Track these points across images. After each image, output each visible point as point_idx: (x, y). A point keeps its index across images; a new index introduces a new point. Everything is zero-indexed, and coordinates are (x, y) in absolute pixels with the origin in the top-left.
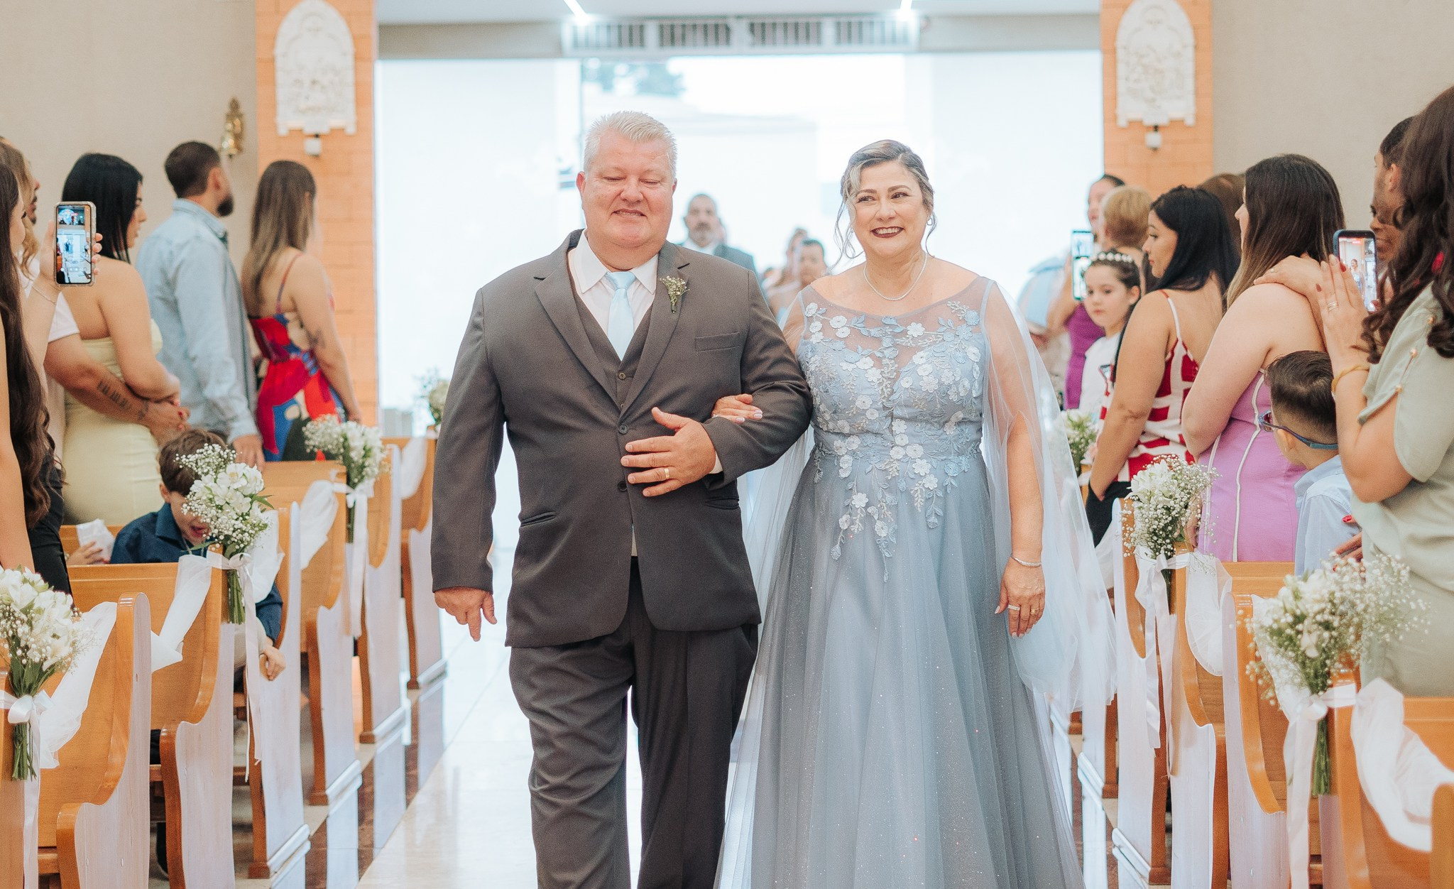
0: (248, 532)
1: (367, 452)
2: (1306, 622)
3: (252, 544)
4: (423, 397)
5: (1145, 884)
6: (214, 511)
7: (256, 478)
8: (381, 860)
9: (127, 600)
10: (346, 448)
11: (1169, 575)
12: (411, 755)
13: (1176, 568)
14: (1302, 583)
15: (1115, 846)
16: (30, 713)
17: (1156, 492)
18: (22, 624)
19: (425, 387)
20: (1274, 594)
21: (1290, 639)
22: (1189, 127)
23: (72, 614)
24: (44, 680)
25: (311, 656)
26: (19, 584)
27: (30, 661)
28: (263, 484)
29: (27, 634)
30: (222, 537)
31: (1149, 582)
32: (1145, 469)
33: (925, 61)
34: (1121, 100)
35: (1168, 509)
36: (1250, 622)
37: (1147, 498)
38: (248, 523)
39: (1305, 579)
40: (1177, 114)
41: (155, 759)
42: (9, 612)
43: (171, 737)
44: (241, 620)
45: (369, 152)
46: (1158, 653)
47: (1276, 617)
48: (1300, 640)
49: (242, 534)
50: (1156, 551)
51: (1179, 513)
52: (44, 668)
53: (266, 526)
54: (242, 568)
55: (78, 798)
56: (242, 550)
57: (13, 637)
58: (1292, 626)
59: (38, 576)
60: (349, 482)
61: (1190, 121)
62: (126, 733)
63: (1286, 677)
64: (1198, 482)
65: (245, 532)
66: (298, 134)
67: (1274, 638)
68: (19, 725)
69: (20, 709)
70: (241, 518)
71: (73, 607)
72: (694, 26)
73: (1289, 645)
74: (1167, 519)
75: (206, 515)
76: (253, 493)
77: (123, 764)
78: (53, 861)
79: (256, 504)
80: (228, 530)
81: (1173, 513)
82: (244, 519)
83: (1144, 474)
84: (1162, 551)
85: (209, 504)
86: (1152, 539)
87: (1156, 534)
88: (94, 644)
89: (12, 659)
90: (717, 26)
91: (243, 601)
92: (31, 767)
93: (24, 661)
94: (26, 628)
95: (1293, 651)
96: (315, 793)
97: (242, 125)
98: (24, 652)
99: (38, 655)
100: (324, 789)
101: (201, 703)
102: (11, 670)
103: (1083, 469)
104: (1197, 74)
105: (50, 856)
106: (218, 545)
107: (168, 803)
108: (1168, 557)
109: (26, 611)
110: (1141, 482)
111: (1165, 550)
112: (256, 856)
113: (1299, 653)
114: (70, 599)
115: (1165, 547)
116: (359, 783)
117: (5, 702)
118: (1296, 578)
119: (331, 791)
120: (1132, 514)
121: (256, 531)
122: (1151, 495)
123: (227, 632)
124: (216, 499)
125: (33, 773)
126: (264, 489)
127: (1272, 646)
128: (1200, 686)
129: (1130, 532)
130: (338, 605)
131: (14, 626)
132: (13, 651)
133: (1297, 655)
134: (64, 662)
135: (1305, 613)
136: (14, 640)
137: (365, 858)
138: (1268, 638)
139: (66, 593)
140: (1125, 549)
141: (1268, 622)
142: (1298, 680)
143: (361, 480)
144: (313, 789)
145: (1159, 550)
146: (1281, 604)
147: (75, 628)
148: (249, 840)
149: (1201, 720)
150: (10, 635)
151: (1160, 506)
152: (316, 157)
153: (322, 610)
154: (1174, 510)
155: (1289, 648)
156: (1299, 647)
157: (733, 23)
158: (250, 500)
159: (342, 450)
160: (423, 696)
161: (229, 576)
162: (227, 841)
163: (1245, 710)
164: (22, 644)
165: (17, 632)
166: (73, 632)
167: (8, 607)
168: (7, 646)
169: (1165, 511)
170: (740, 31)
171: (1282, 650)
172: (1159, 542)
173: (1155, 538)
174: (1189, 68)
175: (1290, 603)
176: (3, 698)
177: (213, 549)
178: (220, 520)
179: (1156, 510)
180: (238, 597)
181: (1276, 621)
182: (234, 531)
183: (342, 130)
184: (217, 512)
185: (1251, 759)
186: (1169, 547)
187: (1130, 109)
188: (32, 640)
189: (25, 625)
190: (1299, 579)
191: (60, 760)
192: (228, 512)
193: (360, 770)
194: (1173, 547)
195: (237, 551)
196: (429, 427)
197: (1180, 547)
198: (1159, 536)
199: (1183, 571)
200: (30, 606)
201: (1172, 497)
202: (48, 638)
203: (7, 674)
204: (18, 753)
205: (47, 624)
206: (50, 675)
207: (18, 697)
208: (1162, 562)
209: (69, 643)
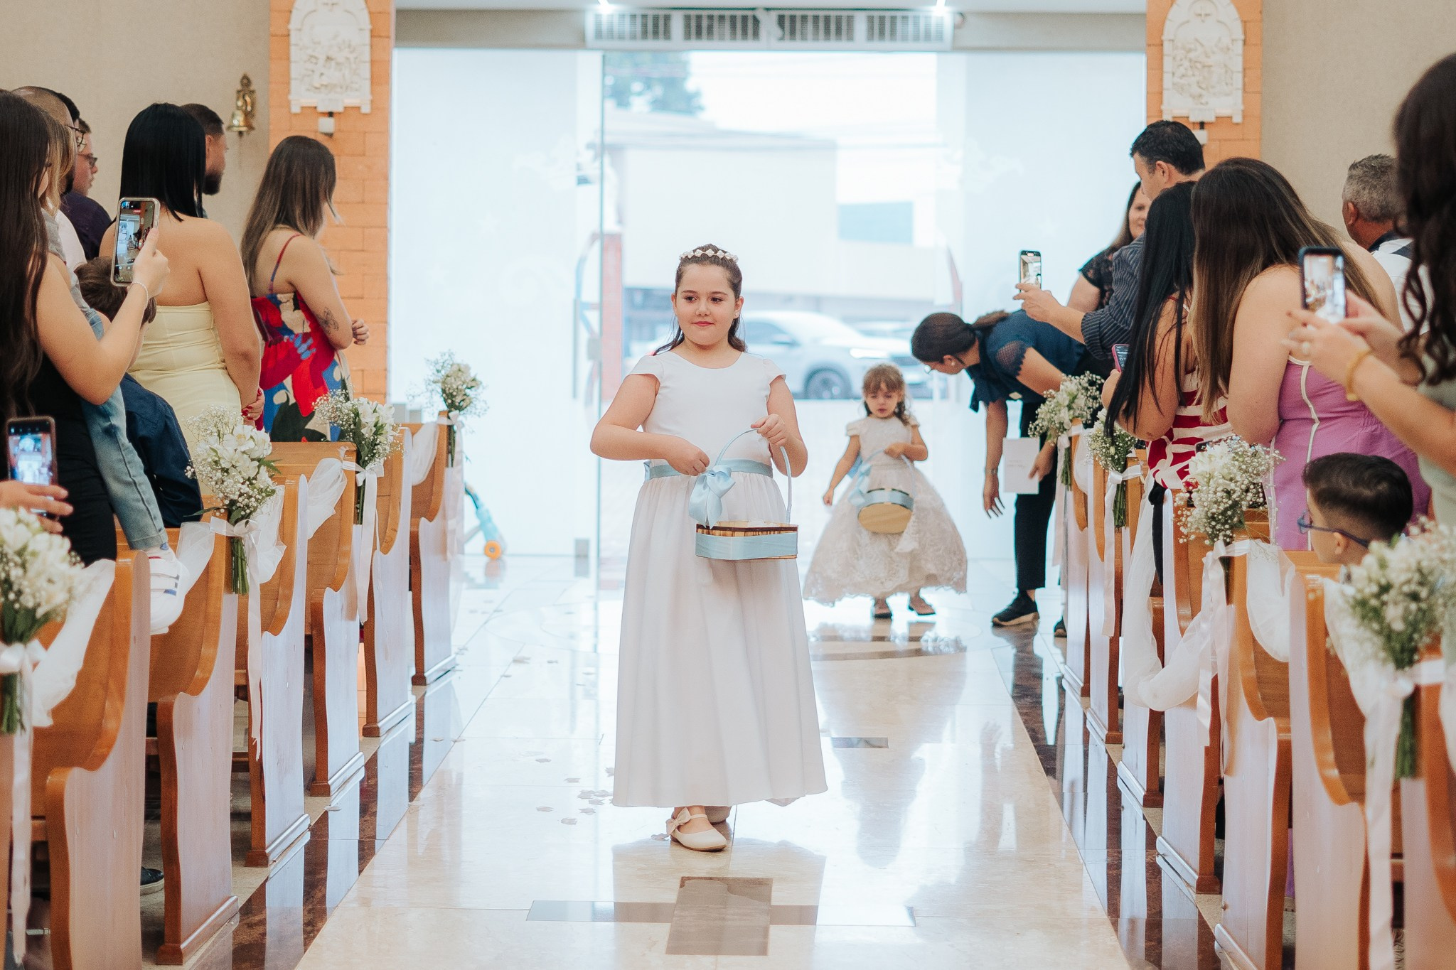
0: (255, 497)
1: (379, 429)
2: (1392, 592)
3: (258, 510)
4: (435, 382)
5: (1192, 894)
6: (219, 474)
7: (264, 441)
8: (385, 852)
9: (125, 560)
10: (357, 424)
11: (1227, 562)
12: (416, 752)
13: (1236, 554)
15: (1159, 854)
16: (22, 663)
17: (1216, 474)
18: (15, 567)
19: (438, 371)
21: (1375, 610)
22: (1237, 124)
24: (38, 628)
25: (315, 638)
26: (12, 525)
27: (23, 607)
28: (271, 448)
29: (20, 578)
30: (227, 502)
32: (1203, 451)
33: (959, 61)
34: (1166, 94)
35: (1229, 493)
37: (1206, 480)
38: (255, 488)
40: (1224, 112)
41: (151, 731)
42: (2, 553)
43: (169, 708)
44: (245, 590)
45: (384, 133)
48: (1385, 612)
49: (248, 499)
50: (1214, 536)
51: (1239, 497)
52: (38, 616)
53: (273, 492)
54: (247, 535)
55: (70, 763)
56: (248, 516)
57: (6, 580)
58: (1377, 596)
59: (33, 518)
60: (358, 462)
61: (1237, 119)
62: (122, 696)
64: (1261, 465)
65: (251, 497)
66: (311, 111)
68: (9, 674)
69: (12, 658)
70: (248, 483)
72: (722, 18)
73: (1373, 616)
74: (1227, 503)
75: (211, 478)
76: (261, 457)
77: (117, 730)
79: (263, 469)
80: (234, 494)
81: (1234, 496)
82: (251, 484)
83: (1203, 456)
84: (1221, 537)
85: (215, 466)
86: (1209, 523)
87: (1213, 518)
90: (745, 18)
91: (247, 570)
92: (20, 721)
93: (17, 606)
94: (20, 571)
95: (1377, 623)
96: (316, 783)
97: (253, 105)
98: (16, 596)
99: (32, 600)
100: (327, 780)
101: (201, 676)
103: (1129, 464)
104: (1244, 69)
105: (38, 822)
106: (222, 511)
107: (164, 777)
108: (1227, 544)
109: (20, 553)
110: (1199, 464)
111: (1225, 536)
112: (254, 843)
113: (1384, 625)
114: (67, 543)
115: (1223, 533)
116: (362, 774)
119: (333, 782)
120: (1190, 498)
121: (263, 497)
122: (1210, 478)
123: (228, 604)
124: (222, 461)
125: (23, 727)
126: (271, 453)
127: (1354, 619)
128: (1260, 681)
129: (1187, 516)
130: (343, 588)
131: (7, 568)
132: (5, 594)
133: (1381, 628)
134: (59, 609)
135: (1391, 582)
136: (7, 583)
137: (366, 850)
139: (63, 537)
141: (1351, 592)
142: (1382, 654)
143: (370, 460)
144: (314, 779)
145: (1217, 536)
146: (1367, 574)
147: (71, 573)
148: (246, 827)
149: (1259, 713)
150: (2, 578)
151: (1220, 489)
152: (330, 135)
153: (329, 591)
154: (1234, 493)
155: (1373, 620)
156: (1384, 618)
157: (761, 15)
158: (256, 463)
159: (352, 426)
160: (431, 691)
161: (234, 544)
162: (225, 828)
163: (1314, 698)
164: (15, 589)
165: (9, 575)
166: (69, 577)
167: (1, 549)
169: (1225, 494)
170: (769, 24)
171: (1365, 622)
172: (1218, 527)
173: (1213, 523)
174: (1238, 64)
175: (1375, 572)
177: (218, 514)
178: (225, 483)
179: (1215, 493)
180: (242, 566)
181: (1359, 591)
182: (241, 495)
183: (359, 108)
184: (223, 475)
185: (1319, 749)
186: (1228, 532)
187: (1176, 105)
188: (26, 584)
189: (19, 568)
191: (54, 718)
192: (234, 476)
193: (362, 762)
194: (1232, 532)
195: (243, 517)
196: (441, 413)
197: (1240, 533)
198: (1218, 521)
199: (1244, 558)
200: (25, 548)
201: (1232, 479)
202: (42, 583)
204: (7, 705)
205: (42, 567)
206: (43, 624)
207: (9, 645)
208: (1221, 549)
209: (66, 589)
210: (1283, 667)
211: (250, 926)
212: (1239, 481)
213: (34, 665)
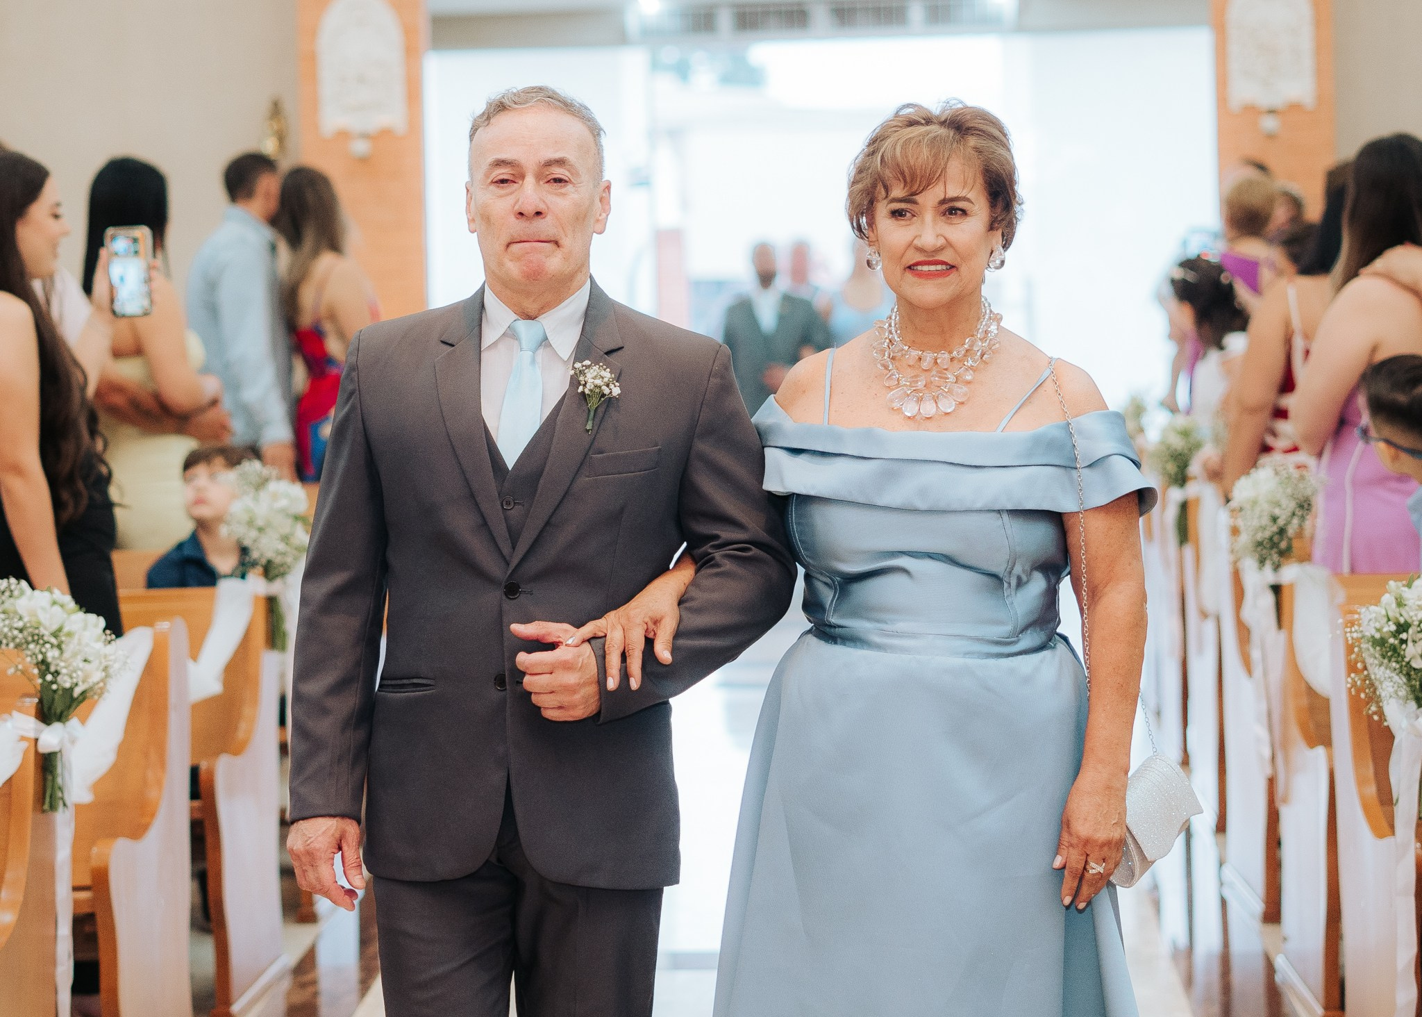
2: (1410, 631)
5: (1256, 924)
6: (253, 534)
7: (298, 495)
9: (164, 625)
11: (1277, 589)
13: (1284, 581)
14: (1406, 589)
16: (61, 742)
17: (1262, 499)
18: (52, 648)
20: (1377, 602)
21: (1394, 649)
22: (1309, 112)
23: (104, 637)
24: (76, 707)
26: (48, 606)
27: (60, 687)
28: (306, 504)
29: (57, 658)
30: (264, 561)
31: (1255, 597)
34: (1233, 80)
35: (1275, 519)
36: (1351, 632)
37: (1250, 505)
38: (292, 545)
39: (1409, 586)
40: (1294, 96)
41: (195, 794)
42: (38, 634)
43: (211, 772)
44: (283, 648)
45: (419, 153)
47: (1378, 625)
48: (1404, 650)
50: (1262, 561)
51: (1285, 522)
52: (75, 695)
55: (114, 835)
57: (43, 661)
58: (1395, 634)
59: (69, 598)
61: (1310, 105)
62: (162, 763)
63: (1391, 690)
64: (1307, 489)
66: (344, 136)
67: (1378, 648)
68: (49, 753)
69: (51, 738)
70: (284, 540)
72: (769, 12)
73: (1392, 656)
74: (1272, 529)
75: (248, 536)
76: (297, 513)
77: (160, 798)
78: (88, 900)
79: (299, 525)
80: (271, 553)
81: (1280, 522)
82: (287, 541)
84: (1269, 562)
85: (250, 525)
87: (1261, 546)
89: (41, 684)
91: (285, 627)
92: (62, 799)
93: (54, 687)
94: (56, 652)
95: (1397, 662)
97: (285, 125)
98: (54, 677)
99: (69, 680)
101: (243, 736)
102: (41, 697)
104: (1316, 54)
105: (85, 895)
106: (259, 569)
107: (209, 841)
108: (1275, 570)
109: (55, 635)
111: (1273, 562)
112: (303, 901)
113: (1404, 664)
114: (102, 622)
115: (1271, 558)
117: (35, 729)
118: (1400, 584)
120: (1236, 525)
122: (1255, 503)
125: (65, 805)
126: (308, 508)
127: (1375, 658)
131: (44, 650)
132: (43, 675)
133: (1401, 667)
134: (96, 687)
135: (1409, 621)
136: (44, 665)
138: (1371, 649)
139: (98, 615)
141: (1370, 631)
142: (1403, 692)
146: (1384, 612)
147: (107, 652)
149: (1310, 742)
150: (40, 660)
151: (1265, 514)
152: (363, 160)
154: (1279, 517)
155: (1393, 659)
156: (1404, 657)
157: (811, 9)
158: (294, 521)
161: (271, 605)
162: (274, 886)
163: (1354, 732)
164: (52, 669)
165: (46, 656)
166: (105, 655)
167: (36, 631)
168: (36, 671)
169: (1269, 520)
171: (1386, 661)
172: (1264, 553)
173: (1259, 549)
174: (1308, 45)
175: (1393, 611)
176: (32, 725)
177: (255, 573)
178: (261, 543)
179: (1260, 517)
180: (280, 623)
181: (1378, 630)
182: (276, 555)
183: (392, 130)
184: (259, 534)
185: (1361, 782)
186: (1276, 558)
187: (1245, 91)
188: (62, 664)
189: (55, 648)
190: (1404, 586)
191: (96, 794)
192: (270, 534)
194: (1280, 558)
195: (280, 575)
197: (1288, 558)
198: (1265, 547)
199: (1291, 586)
200: (60, 630)
201: (1278, 504)
202: (78, 663)
203: (36, 700)
204: (49, 784)
205: (77, 647)
206: (81, 702)
207: (48, 724)
208: (1269, 576)
209: (101, 668)
210: (1327, 700)
211: (303, 986)
212: (1284, 506)
213: (73, 741)
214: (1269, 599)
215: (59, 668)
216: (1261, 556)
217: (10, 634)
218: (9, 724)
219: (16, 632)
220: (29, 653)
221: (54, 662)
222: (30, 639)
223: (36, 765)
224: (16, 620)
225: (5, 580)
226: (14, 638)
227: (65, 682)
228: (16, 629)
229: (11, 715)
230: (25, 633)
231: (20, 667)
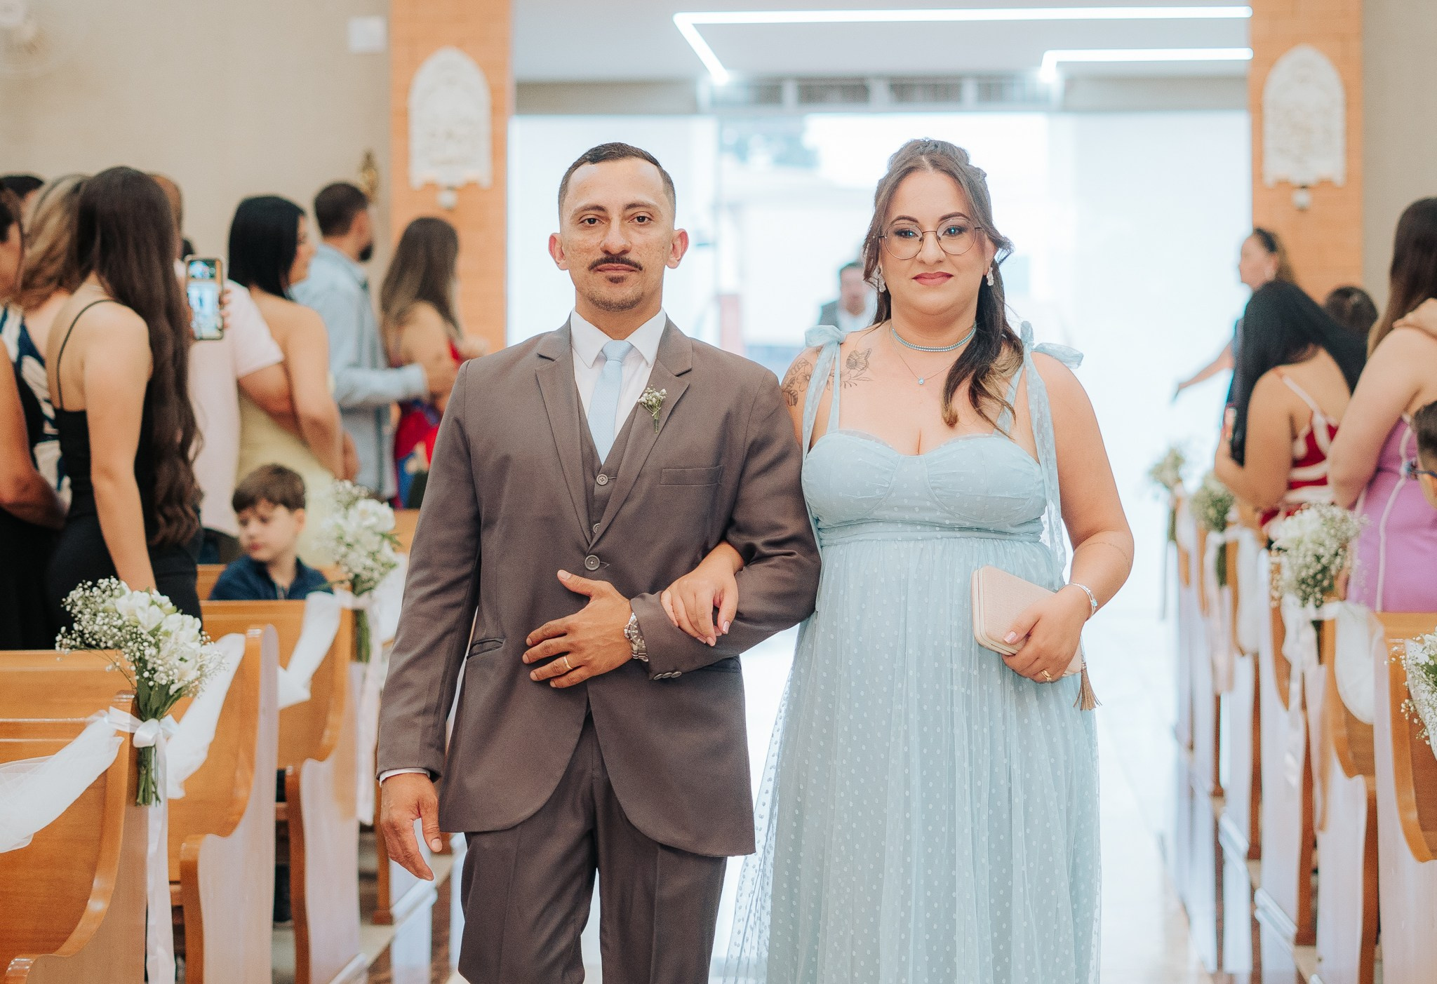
0: (378, 570)
3: (382, 582)
5: (1289, 945)
6: (344, 549)
9: (256, 633)
11: (1318, 625)
13: (1326, 619)
15: (1258, 908)
16: (156, 738)
17: (1306, 539)
18: (149, 646)
22: (1339, 188)
23: (200, 638)
24: (171, 704)
26: (146, 606)
27: (157, 684)
29: (154, 657)
30: (351, 575)
31: (1298, 633)
33: (1068, 121)
34: (1267, 157)
35: (1318, 558)
37: (1295, 545)
38: (378, 561)
40: (1326, 176)
42: (136, 633)
43: (297, 776)
44: (368, 658)
46: (1304, 706)
49: (372, 572)
50: (1305, 599)
51: (1328, 561)
52: (171, 692)
53: (396, 564)
54: (371, 606)
55: (203, 831)
56: (372, 588)
57: (140, 659)
59: (166, 599)
61: (1339, 183)
64: (1349, 530)
66: (431, 187)
68: (144, 748)
69: (146, 733)
70: (371, 556)
71: (200, 630)
74: (1316, 568)
76: (384, 531)
77: (247, 798)
78: (181, 894)
79: (386, 542)
80: (358, 568)
81: (1324, 561)
82: (375, 557)
85: (340, 541)
86: (1301, 588)
87: (1305, 584)
88: (222, 668)
89: (138, 680)
90: (855, 87)
91: (370, 640)
92: (155, 793)
93: (151, 683)
94: (153, 651)
97: (377, 177)
98: (150, 673)
99: (165, 677)
101: (328, 743)
102: (137, 693)
106: (347, 583)
107: (293, 841)
108: (1317, 607)
109: (153, 633)
111: (1316, 600)
112: (380, 905)
114: (198, 623)
115: (1314, 596)
117: (131, 725)
120: (1281, 563)
121: (386, 570)
122: (1300, 542)
124: (346, 536)
125: (157, 798)
126: (395, 527)
128: (1351, 741)
129: (1279, 581)
131: (141, 648)
132: (140, 672)
134: (191, 686)
136: (141, 662)
139: (195, 617)
140: (1273, 598)
141: (1424, 659)
145: (1308, 599)
147: (202, 652)
148: (372, 890)
149: (1350, 771)
150: (137, 657)
151: (1310, 553)
152: (453, 209)
154: (1323, 556)
157: (871, 84)
158: (381, 538)
162: (352, 890)
163: (1398, 757)
164: (149, 667)
165: (144, 654)
166: (201, 656)
167: (135, 630)
168: (133, 668)
169: (1313, 559)
172: (1308, 591)
173: (1304, 587)
174: (1339, 126)
176: (129, 721)
177: (343, 586)
178: (350, 557)
179: (1305, 556)
180: (366, 638)
182: (365, 568)
183: (475, 183)
184: (348, 550)
185: (1403, 808)
186: (1319, 596)
187: (1278, 169)
188: (159, 662)
189: (152, 647)
191: (187, 791)
192: (359, 550)
194: (1322, 596)
195: (367, 589)
197: (1329, 596)
198: (1308, 585)
199: (1333, 621)
200: (158, 629)
201: (1322, 544)
202: (174, 661)
203: (133, 696)
204: (143, 778)
205: (175, 647)
206: (177, 699)
207: (144, 721)
208: (1311, 612)
209: (197, 667)
210: (1370, 728)
212: (1328, 546)
213: (168, 739)
214: (1311, 634)
215: (155, 666)
216: (1304, 592)
217: (108, 632)
218: (106, 720)
219: (115, 630)
220: (127, 651)
221: (151, 660)
222: (128, 637)
223: (130, 758)
224: (115, 619)
225: (107, 580)
226: (113, 637)
227: (162, 679)
228: (115, 627)
229: (108, 711)
230: (124, 631)
231: (118, 664)
